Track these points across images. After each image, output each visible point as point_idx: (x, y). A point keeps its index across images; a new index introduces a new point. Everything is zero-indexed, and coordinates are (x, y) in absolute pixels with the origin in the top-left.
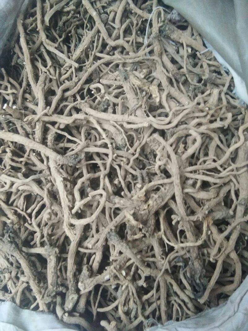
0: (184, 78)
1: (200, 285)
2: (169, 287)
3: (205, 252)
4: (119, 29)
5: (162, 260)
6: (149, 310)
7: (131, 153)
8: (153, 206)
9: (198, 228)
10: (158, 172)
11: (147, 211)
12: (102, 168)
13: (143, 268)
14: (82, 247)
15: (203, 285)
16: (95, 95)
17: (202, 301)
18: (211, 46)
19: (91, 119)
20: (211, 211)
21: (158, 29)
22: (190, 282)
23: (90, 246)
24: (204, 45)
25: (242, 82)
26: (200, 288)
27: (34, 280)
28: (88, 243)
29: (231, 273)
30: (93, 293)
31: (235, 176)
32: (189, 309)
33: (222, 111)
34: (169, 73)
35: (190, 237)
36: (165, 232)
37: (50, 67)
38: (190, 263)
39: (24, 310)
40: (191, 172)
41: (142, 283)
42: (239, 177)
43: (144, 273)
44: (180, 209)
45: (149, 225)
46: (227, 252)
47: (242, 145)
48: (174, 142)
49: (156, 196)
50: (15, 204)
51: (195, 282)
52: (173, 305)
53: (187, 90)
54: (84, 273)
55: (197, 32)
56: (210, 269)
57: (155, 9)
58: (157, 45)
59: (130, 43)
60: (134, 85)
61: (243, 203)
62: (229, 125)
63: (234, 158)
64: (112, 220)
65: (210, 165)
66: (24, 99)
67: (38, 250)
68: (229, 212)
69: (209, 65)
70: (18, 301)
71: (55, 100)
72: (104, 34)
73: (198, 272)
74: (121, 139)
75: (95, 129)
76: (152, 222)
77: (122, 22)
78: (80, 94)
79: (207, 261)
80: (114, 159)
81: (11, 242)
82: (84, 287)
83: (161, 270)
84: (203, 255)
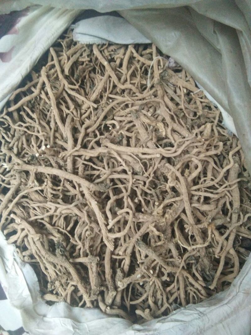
0: (182, 114)
1: (209, 275)
2: (186, 279)
3: (211, 250)
4: (126, 74)
5: (178, 259)
6: (172, 299)
7: (146, 176)
8: (169, 219)
9: (204, 233)
10: (169, 190)
11: (165, 223)
12: (124, 190)
13: (165, 267)
14: (114, 254)
15: (212, 276)
16: (112, 131)
17: (212, 287)
18: (202, 87)
19: (113, 152)
20: (213, 219)
21: (159, 75)
22: (201, 275)
23: (121, 253)
24: (196, 86)
25: (228, 116)
26: (210, 278)
27: (81, 283)
28: (119, 251)
29: (231, 265)
30: (125, 290)
31: (229, 191)
32: (202, 295)
33: (215, 142)
34: (171, 112)
35: (199, 241)
36: (179, 238)
37: (73, 109)
38: (200, 260)
39: (74, 308)
40: (196, 190)
41: (165, 278)
42: (232, 192)
43: (166, 270)
44: (190, 220)
45: (167, 234)
46: (227, 249)
47: (232, 167)
48: (180, 167)
49: (171, 211)
50: (56, 224)
51: (206, 273)
52: (189, 294)
53: (185, 122)
54: (119, 274)
55: (190, 74)
56: (215, 263)
57: (155, 58)
58: (160, 90)
59: (136, 85)
60: (144, 123)
61: (236, 212)
62: (221, 152)
63: (226, 177)
64: (136, 233)
65: (210, 183)
66: (55, 138)
67: (82, 260)
68: (226, 220)
69: (201, 102)
70: (69, 301)
71: (80, 136)
72: (114, 79)
73: (207, 266)
74: (138, 167)
75: (115, 158)
76: (169, 231)
77: (128, 68)
78: (98, 129)
79: (213, 257)
80: (134, 182)
81: (62, 255)
82: (122, 284)
83: (179, 267)
84: (210, 253)
